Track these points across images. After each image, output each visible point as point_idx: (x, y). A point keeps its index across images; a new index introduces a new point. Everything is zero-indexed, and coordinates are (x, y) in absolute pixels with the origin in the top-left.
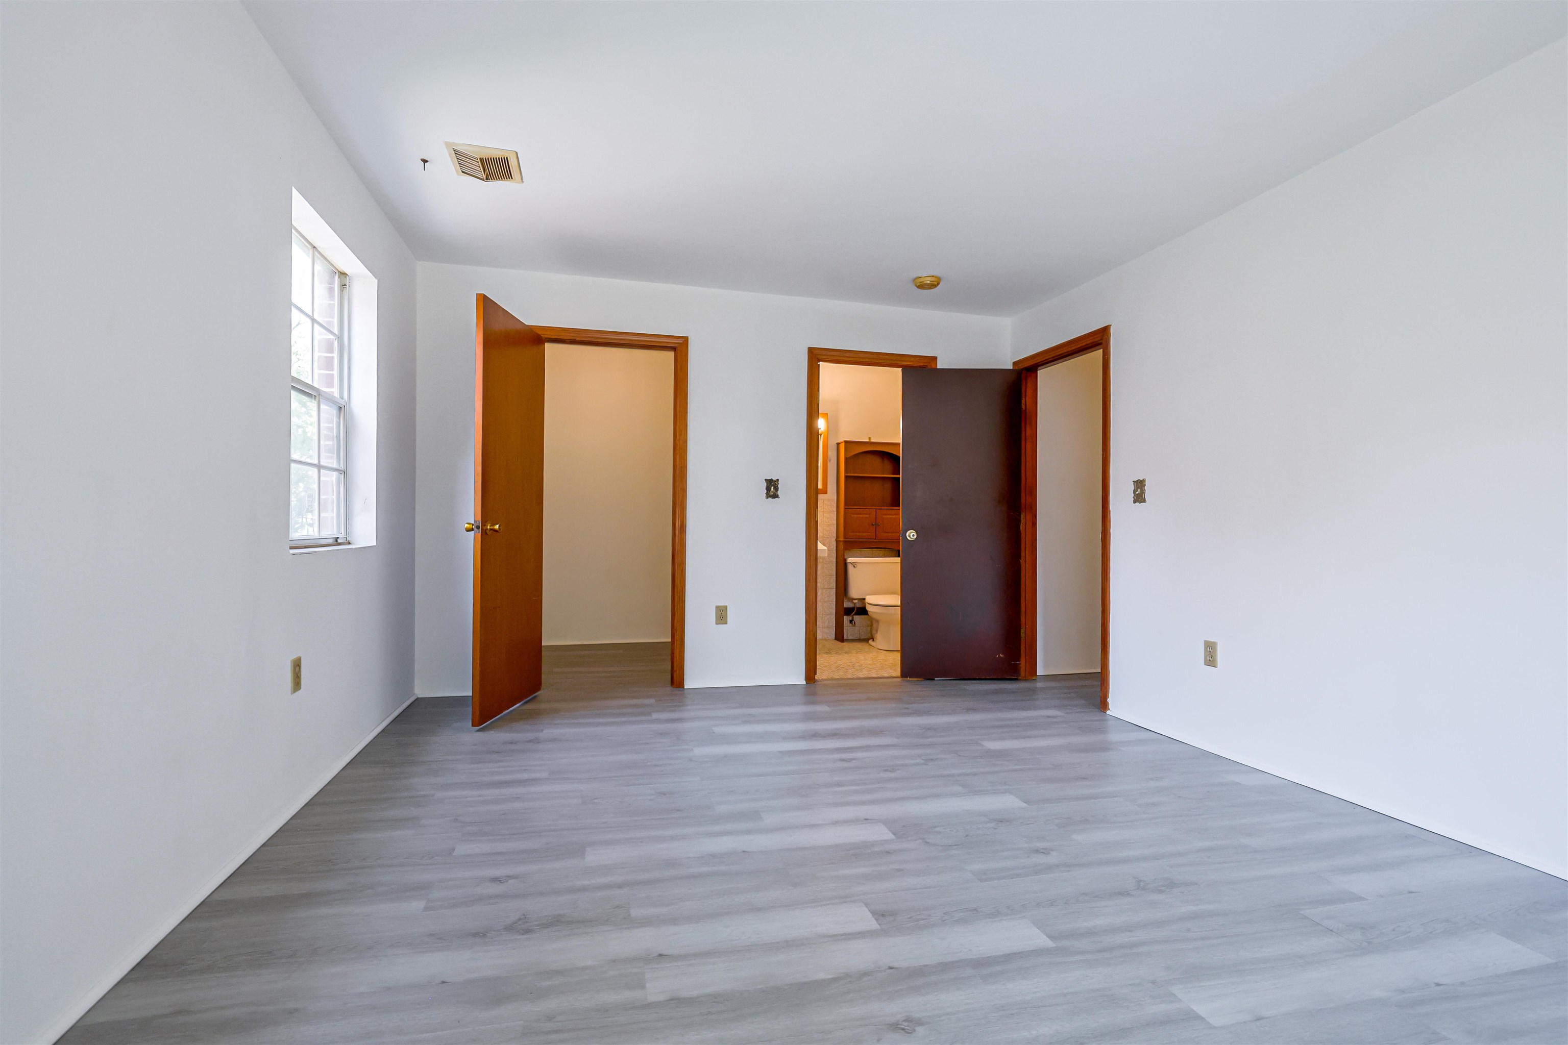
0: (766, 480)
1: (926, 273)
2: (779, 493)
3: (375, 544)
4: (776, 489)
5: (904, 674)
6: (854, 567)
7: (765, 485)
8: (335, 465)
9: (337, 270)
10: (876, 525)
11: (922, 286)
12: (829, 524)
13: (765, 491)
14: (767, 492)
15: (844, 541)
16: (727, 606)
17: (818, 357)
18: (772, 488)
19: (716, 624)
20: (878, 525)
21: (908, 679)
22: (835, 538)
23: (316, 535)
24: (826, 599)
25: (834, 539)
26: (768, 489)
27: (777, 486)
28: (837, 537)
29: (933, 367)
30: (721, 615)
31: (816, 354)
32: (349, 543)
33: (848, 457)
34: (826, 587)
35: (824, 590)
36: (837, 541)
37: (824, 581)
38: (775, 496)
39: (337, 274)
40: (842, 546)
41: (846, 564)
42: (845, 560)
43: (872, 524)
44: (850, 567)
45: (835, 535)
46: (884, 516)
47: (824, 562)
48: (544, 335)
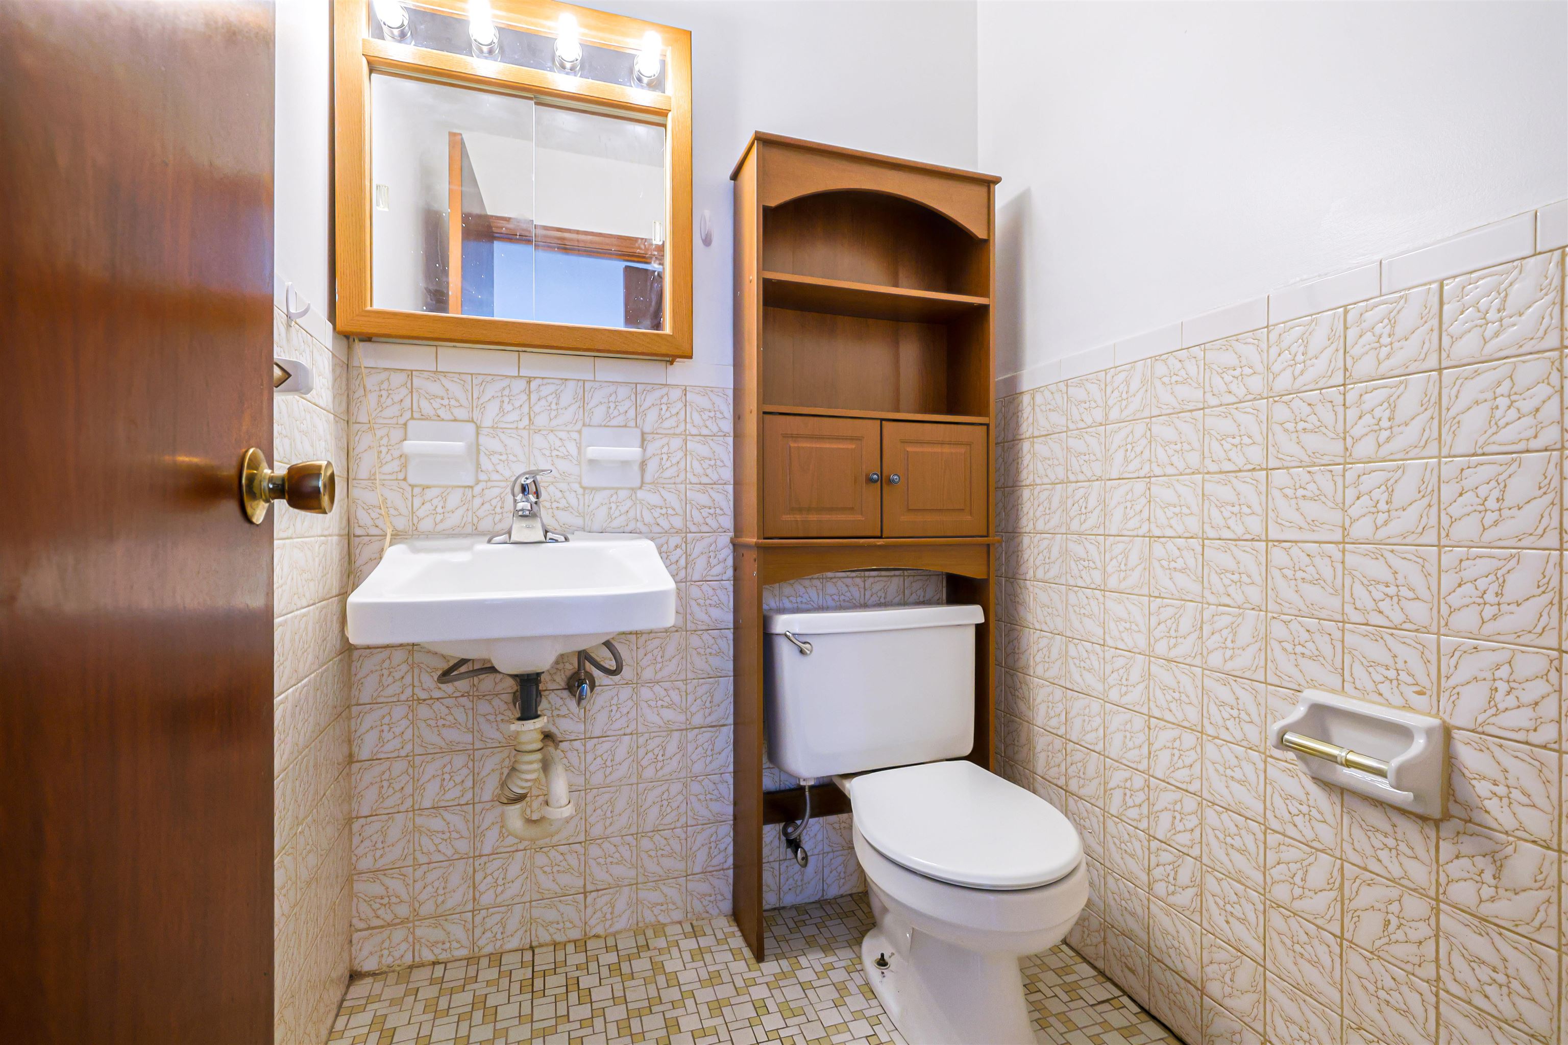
6: (802, 652)
10: (883, 481)
12: (705, 480)
15: (758, 547)
20: (890, 482)
22: (732, 534)
24: (698, 768)
25: (725, 539)
28: (738, 529)
33: (773, 203)
34: (698, 720)
35: (691, 735)
36: (736, 546)
37: (691, 698)
40: (752, 570)
41: (768, 640)
42: (765, 622)
43: (870, 481)
44: (785, 654)
45: (727, 522)
46: (909, 449)
47: (690, 626)
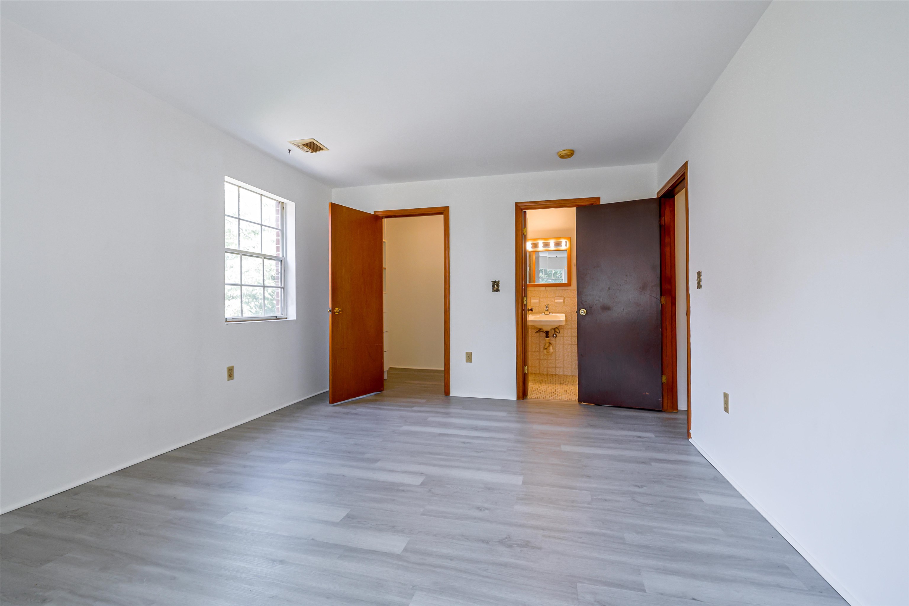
0: (492, 281)
1: (562, 148)
2: (500, 288)
3: (295, 319)
4: (498, 286)
5: (580, 401)
7: (492, 284)
8: (280, 286)
9: (280, 201)
11: (562, 157)
13: (492, 288)
14: (493, 288)
16: (472, 353)
17: (521, 207)
18: (496, 286)
19: (466, 362)
21: (583, 403)
23: (263, 315)
26: (493, 286)
27: (499, 284)
29: (598, 203)
30: (469, 357)
31: (519, 206)
32: (287, 319)
38: (498, 290)
39: (280, 203)
48: (380, 214)
